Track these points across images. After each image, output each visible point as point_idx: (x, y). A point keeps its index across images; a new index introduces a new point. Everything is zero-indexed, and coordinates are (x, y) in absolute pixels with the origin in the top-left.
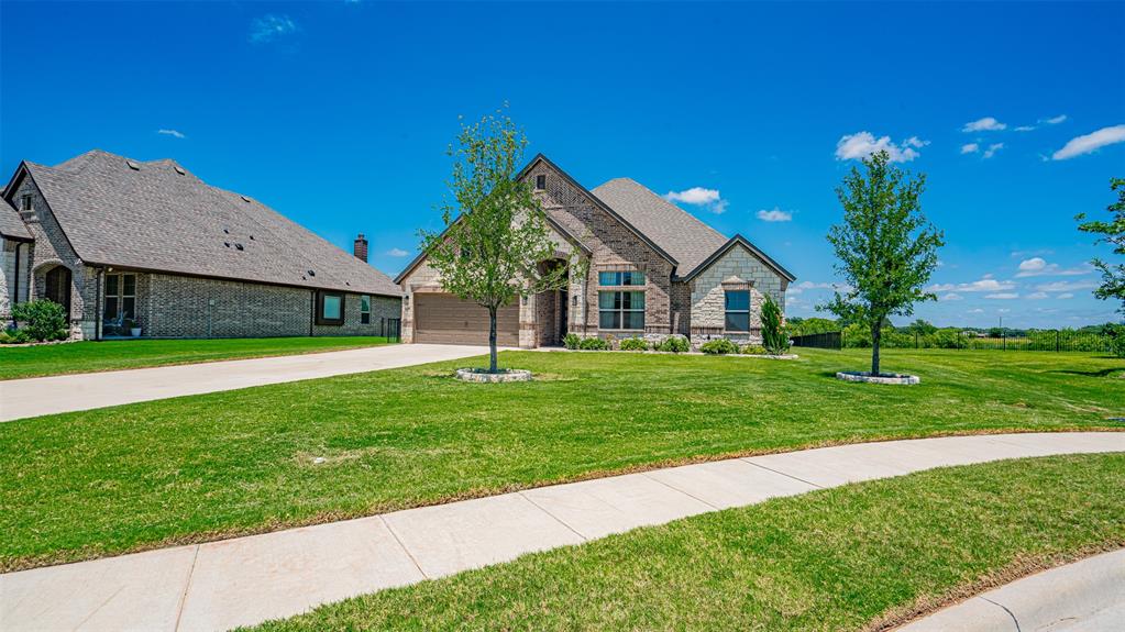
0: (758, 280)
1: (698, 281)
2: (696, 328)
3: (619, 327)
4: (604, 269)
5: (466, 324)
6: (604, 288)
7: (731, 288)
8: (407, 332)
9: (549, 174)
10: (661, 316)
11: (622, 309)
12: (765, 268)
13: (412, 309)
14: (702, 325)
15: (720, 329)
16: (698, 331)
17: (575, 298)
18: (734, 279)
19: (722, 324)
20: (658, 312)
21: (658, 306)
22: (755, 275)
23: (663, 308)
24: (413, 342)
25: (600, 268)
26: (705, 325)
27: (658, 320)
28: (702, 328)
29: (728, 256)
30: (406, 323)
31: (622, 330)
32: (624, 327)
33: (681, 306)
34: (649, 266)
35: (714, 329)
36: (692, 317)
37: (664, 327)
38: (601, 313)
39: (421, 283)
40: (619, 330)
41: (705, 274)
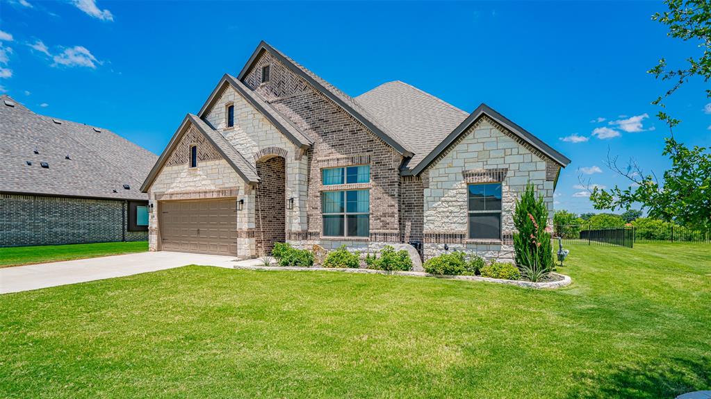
0: (512, 167)
1: (432, 173)
2: (430, 236)
3: (343, 235)
4: (325, 165)
6: (325, 188)
7: (476, 180)
8: (153, 239)
9: (273, 63)
10: (388, 219)
11: (345, 214)
12: (523, 149)
13: (156, 217)
14: (437, 230)
15: (462, 236)
16: (433, 240)
17: (292, 200)
18: (479, 168)
19: (464, 229)
20: (384, 215)
21: (384, 208)
22: (508, 159)
23: (390, 210)
24: (159, 249)
25: (321, 165)
26: (442, 231)
27: (385, 225)
28: (438, 236)
29: (471, 136)
30: (152, 231)
31: (346, 237)
32: (349, 235)
33: (410, 208)
34: (373, 158)
35: (454, 236)
36: (425, 221)
37: (391, 234)
38: (324, 217)
39: (162, 190)
40: (343, 238)
41: (441, 163)
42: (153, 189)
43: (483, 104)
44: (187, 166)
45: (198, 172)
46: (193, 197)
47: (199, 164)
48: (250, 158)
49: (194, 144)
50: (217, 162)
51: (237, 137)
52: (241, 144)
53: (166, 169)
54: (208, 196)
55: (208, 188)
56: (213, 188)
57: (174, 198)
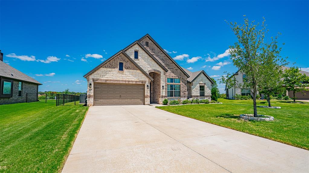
0: (206, 83)
1: (194, 82)
3: (173, 96)
4: (169, 77)
6: (168, 83)
7: (201, 85)
8: (91, 101)
9: (150, 42)
10: (185, 93)
11: (174, 91)
12: (208, 80)
13: (93, 90)
16: (194, 97)
17: (163, 86)
18: (201, 82)
19: (199, 95)
22: (206, 81)
23: (185, 90)
24: (93, 105)
25: (167, 77)
26: (195, 95)
27: (184, 94)
28: (195, 96)
29: (200, 76)
30: (90, 96)
31: (174, 97)
32: (175, 96)
33: (189, 90)
34: (181, 77)
35: (198, 96)
36: (192, 93)
37: (186, 96)
38: (168, 91)
39: (98, 78)
40: (173, 97)
41: (195, 81)
42: (91, 77)
43: (203, 70)
44: (117, 69)
45: (125, 73)
46: (121, 82)
47: (125, 70)
48: (147, 71)
49: (121, 62)
50: (135, 71)
51: (140, 63)
52: (142, 66)
53: (102, 69)
54: (130, 83)
55: (130, 80)
56: (133, 80)
57: (108, 82)
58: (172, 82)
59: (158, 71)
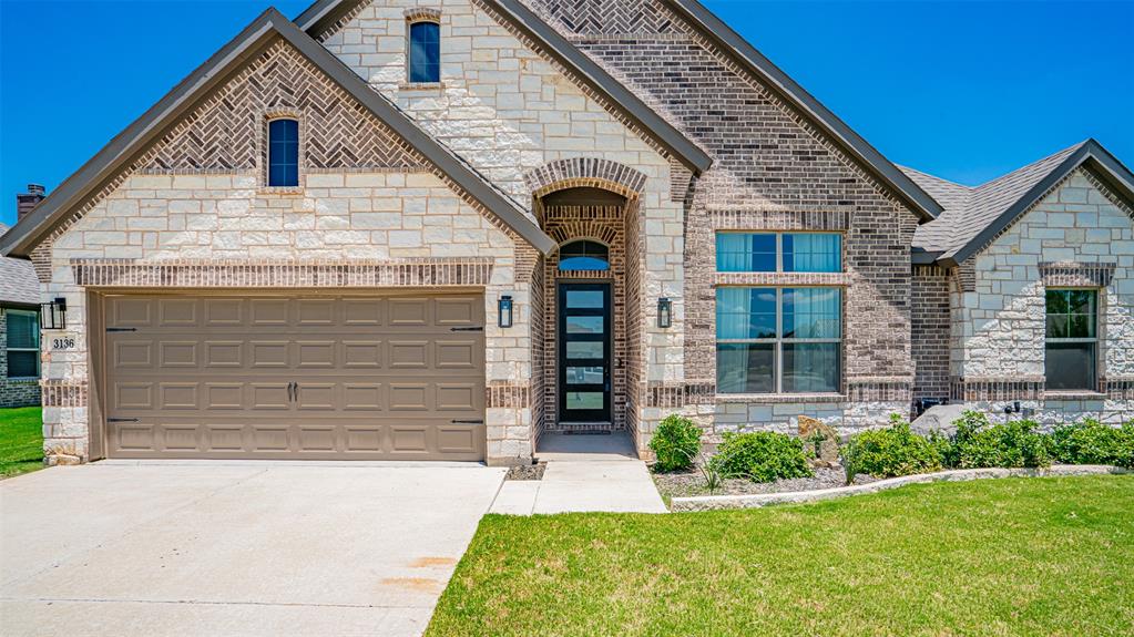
0: (1123, 262)
1: (982, 261)
2: (978, 386)
3: (770, 388)
4: (730, 223)
5: (293, 389)
7: (1059, 282)
8: (70, 422)
10: (890, 354)
11: (778, 339)
13: (81, 343)
14: (992, 376)
15: (1036, 386)
16: (983, 395)
17: (664, 304)
18: (1067, 260)
19: (1038, 373)
20: (882, 344)
21: (880, 329)
22: (1118, 247)
23: (894, 335)
24: (95, 456)
25: (717, 222)
26: (1001, 376)
27: (883, 366)
28: (992, 387)
29: (1053, 198)
30: (62, 393)
31: (780, 395)
32: (786, 389)
34: (855, 219)
35: (1022, 386)
36: (967, 357)
37: (897, 386)
38: (720, 347)
39: (112, 253)
40: (772, 396)
41: (998, 247)
42: (65, 248)
43: (1092, 140)
44: (251, 180)
45: (308, 204)
46: (281, 280)
47: (310, 178)
48: (511, 179)
49: (280, 113)
50: (396, 178)
51: (454, 114)
52: (473, 138)
53: (135, 182)
54: (354, 280)
55: (354, 257)
56: (378, 256)
57: (181, 281)
58: (763, 262)
59: (620, 171)
